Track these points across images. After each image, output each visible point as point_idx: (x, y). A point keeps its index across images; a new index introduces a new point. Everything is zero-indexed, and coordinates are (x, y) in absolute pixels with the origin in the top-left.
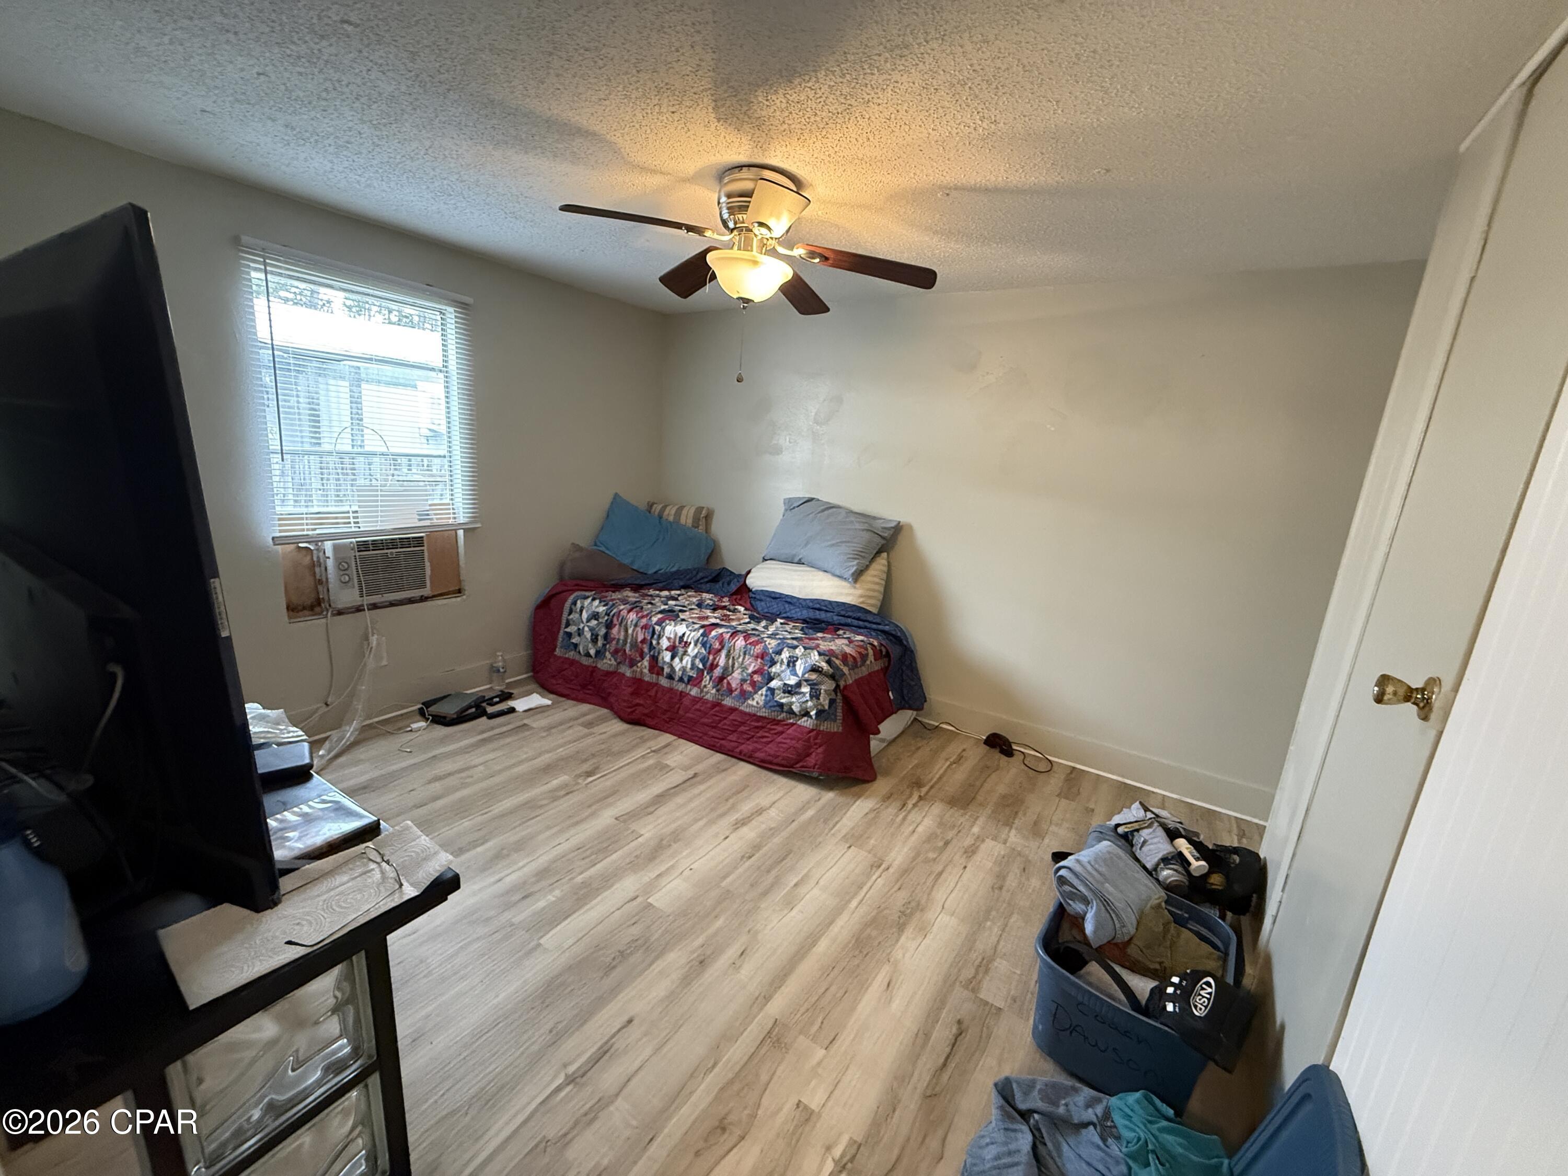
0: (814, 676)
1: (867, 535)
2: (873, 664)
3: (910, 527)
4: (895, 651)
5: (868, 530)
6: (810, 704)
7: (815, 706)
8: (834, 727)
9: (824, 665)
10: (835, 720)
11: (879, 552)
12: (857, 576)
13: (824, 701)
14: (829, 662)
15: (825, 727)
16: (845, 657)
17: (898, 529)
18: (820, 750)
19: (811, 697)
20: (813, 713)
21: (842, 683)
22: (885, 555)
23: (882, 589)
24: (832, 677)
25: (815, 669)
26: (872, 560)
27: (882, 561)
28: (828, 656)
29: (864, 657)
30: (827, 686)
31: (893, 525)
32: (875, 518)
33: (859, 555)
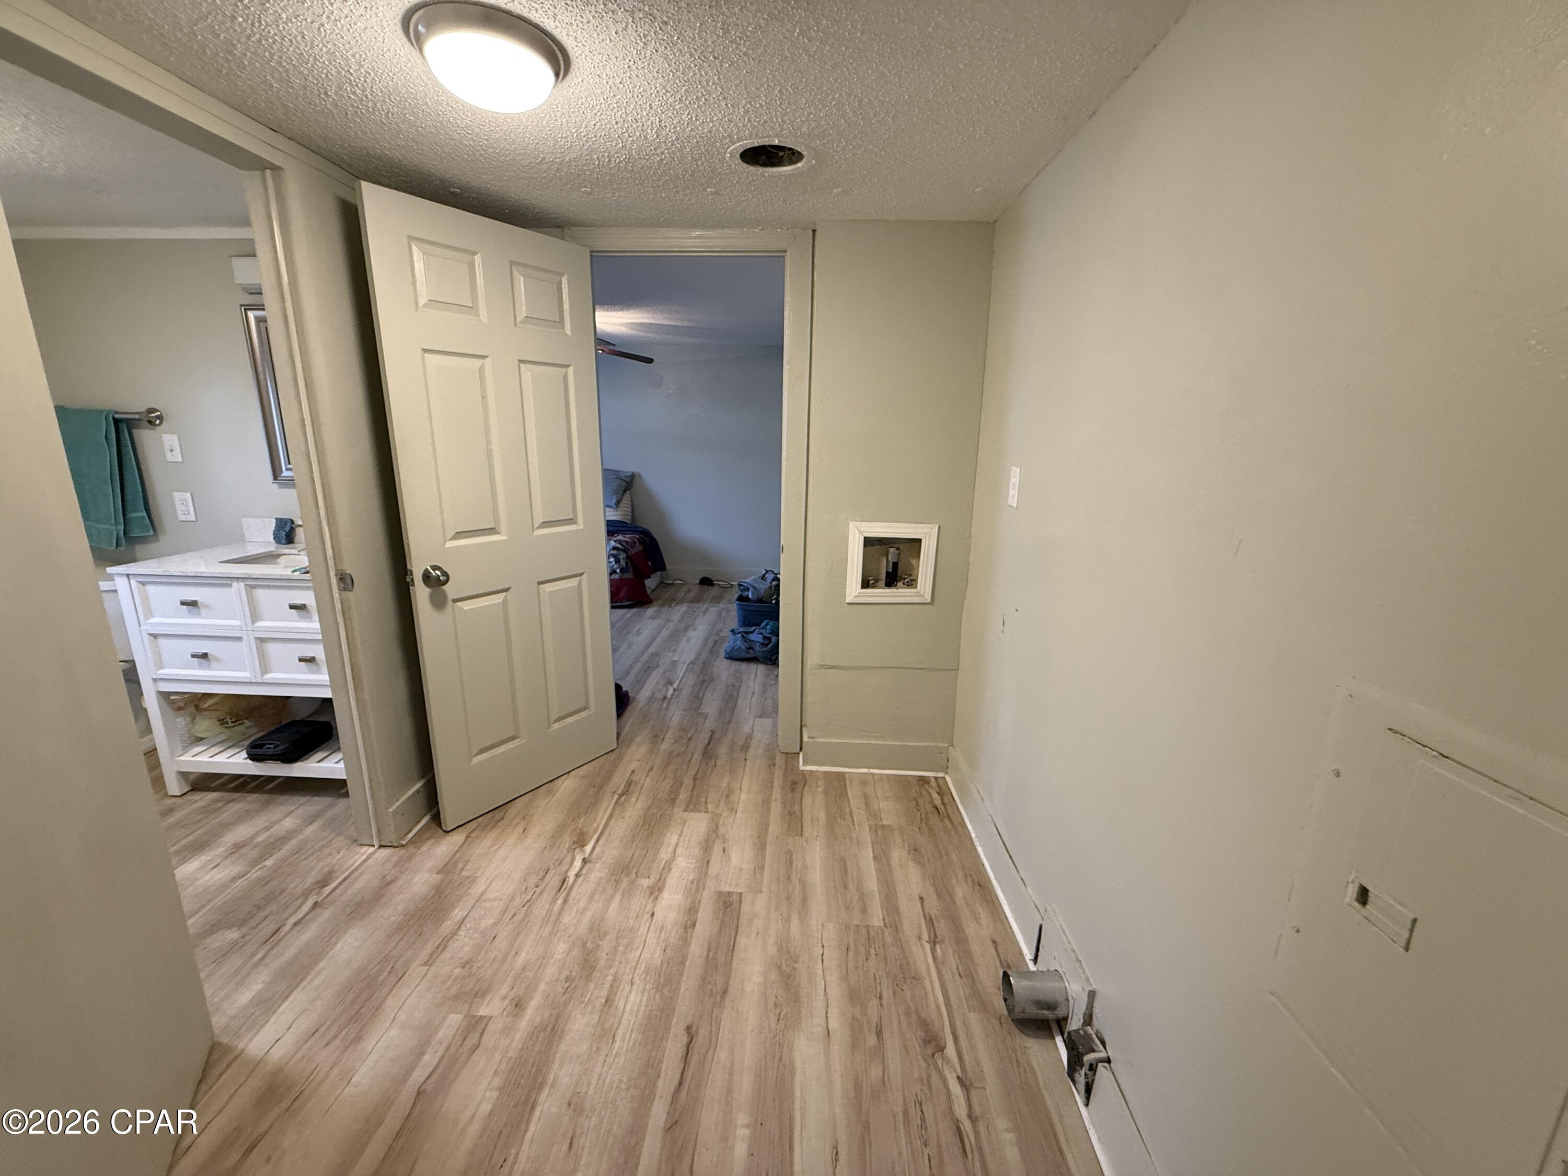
0: (615, 552)
1: (618, 481)
2: (639, 548)
3: (639, 475)
4: (647, 540)
5: (617, 478)
6: (616, 566)
7: (619, 567)
8: (629, 575)
9: (618, 545)
10: (629, 572)
11: (625, 491)
12: (618, 503)
13: (623, 563)
14: (620, 544)
15: (626, 576)
16: (627, 542)
17: (633, 476)
18: (625, 588)
19: (616, 563)
20: (618, 571)
21: (629, 554)
22: (628, 492)
23: (630, 510)
24: (624, 551)
25: (615, 548)
26: (623, 495)
27: (627, 495)
28: (620, 542)
29: (635, 543)
30: (622, 556)
31: (630, 474)
32: (619, 471)
33: (616, 493)
